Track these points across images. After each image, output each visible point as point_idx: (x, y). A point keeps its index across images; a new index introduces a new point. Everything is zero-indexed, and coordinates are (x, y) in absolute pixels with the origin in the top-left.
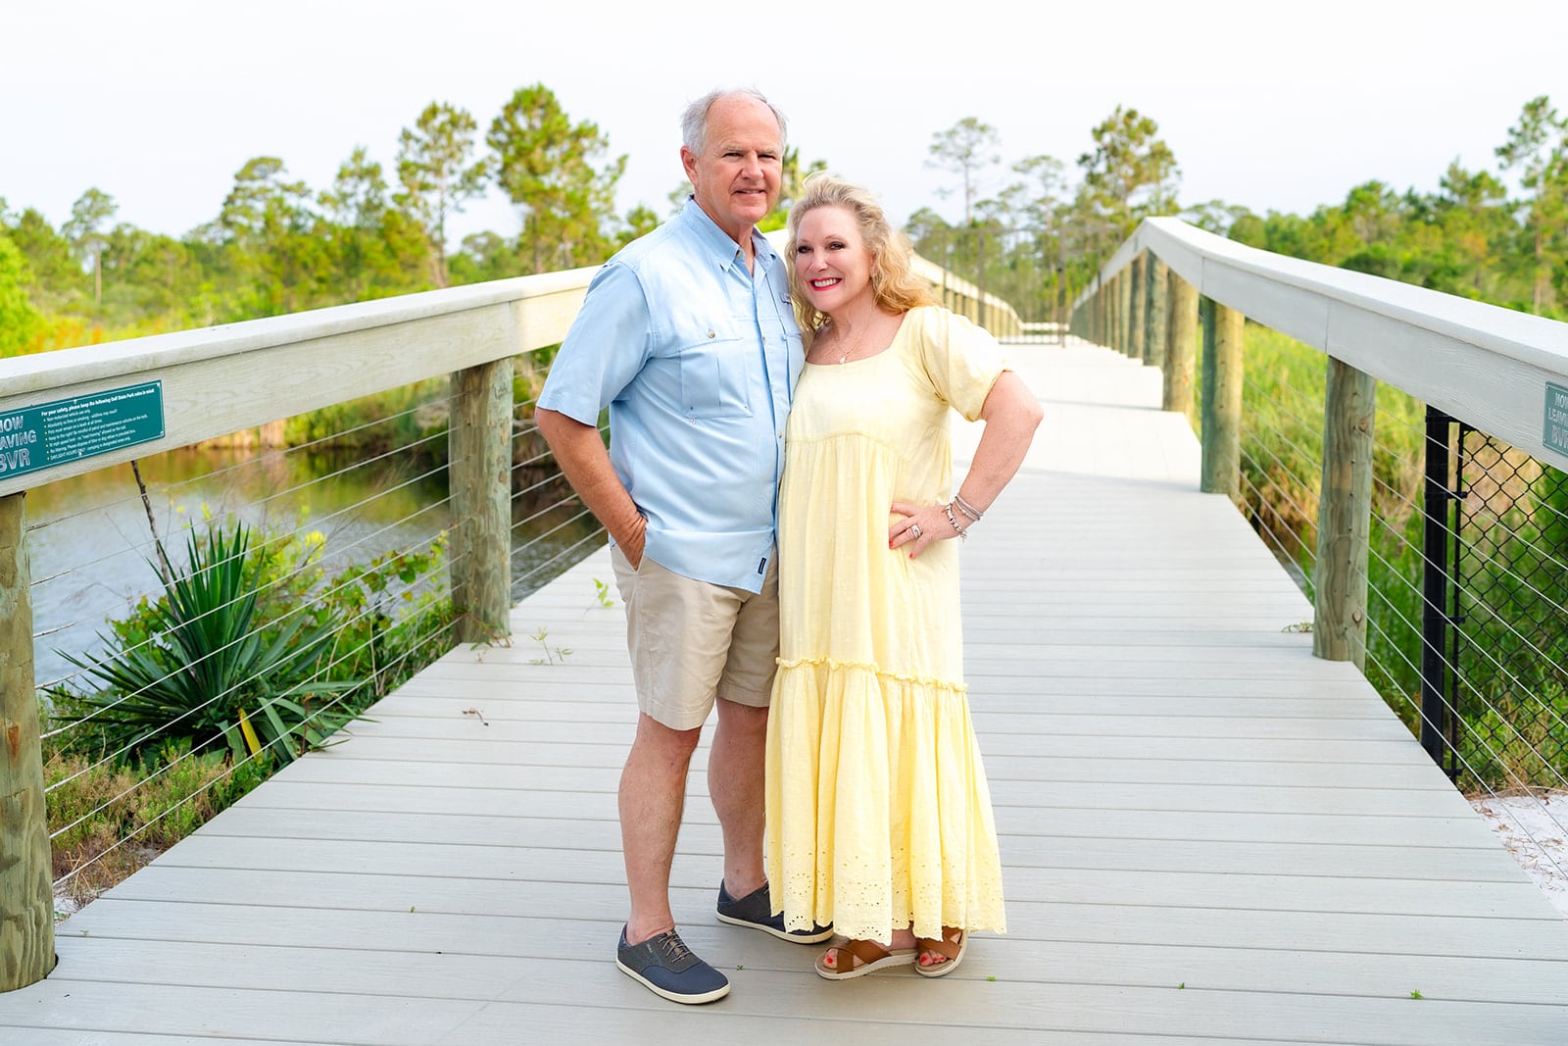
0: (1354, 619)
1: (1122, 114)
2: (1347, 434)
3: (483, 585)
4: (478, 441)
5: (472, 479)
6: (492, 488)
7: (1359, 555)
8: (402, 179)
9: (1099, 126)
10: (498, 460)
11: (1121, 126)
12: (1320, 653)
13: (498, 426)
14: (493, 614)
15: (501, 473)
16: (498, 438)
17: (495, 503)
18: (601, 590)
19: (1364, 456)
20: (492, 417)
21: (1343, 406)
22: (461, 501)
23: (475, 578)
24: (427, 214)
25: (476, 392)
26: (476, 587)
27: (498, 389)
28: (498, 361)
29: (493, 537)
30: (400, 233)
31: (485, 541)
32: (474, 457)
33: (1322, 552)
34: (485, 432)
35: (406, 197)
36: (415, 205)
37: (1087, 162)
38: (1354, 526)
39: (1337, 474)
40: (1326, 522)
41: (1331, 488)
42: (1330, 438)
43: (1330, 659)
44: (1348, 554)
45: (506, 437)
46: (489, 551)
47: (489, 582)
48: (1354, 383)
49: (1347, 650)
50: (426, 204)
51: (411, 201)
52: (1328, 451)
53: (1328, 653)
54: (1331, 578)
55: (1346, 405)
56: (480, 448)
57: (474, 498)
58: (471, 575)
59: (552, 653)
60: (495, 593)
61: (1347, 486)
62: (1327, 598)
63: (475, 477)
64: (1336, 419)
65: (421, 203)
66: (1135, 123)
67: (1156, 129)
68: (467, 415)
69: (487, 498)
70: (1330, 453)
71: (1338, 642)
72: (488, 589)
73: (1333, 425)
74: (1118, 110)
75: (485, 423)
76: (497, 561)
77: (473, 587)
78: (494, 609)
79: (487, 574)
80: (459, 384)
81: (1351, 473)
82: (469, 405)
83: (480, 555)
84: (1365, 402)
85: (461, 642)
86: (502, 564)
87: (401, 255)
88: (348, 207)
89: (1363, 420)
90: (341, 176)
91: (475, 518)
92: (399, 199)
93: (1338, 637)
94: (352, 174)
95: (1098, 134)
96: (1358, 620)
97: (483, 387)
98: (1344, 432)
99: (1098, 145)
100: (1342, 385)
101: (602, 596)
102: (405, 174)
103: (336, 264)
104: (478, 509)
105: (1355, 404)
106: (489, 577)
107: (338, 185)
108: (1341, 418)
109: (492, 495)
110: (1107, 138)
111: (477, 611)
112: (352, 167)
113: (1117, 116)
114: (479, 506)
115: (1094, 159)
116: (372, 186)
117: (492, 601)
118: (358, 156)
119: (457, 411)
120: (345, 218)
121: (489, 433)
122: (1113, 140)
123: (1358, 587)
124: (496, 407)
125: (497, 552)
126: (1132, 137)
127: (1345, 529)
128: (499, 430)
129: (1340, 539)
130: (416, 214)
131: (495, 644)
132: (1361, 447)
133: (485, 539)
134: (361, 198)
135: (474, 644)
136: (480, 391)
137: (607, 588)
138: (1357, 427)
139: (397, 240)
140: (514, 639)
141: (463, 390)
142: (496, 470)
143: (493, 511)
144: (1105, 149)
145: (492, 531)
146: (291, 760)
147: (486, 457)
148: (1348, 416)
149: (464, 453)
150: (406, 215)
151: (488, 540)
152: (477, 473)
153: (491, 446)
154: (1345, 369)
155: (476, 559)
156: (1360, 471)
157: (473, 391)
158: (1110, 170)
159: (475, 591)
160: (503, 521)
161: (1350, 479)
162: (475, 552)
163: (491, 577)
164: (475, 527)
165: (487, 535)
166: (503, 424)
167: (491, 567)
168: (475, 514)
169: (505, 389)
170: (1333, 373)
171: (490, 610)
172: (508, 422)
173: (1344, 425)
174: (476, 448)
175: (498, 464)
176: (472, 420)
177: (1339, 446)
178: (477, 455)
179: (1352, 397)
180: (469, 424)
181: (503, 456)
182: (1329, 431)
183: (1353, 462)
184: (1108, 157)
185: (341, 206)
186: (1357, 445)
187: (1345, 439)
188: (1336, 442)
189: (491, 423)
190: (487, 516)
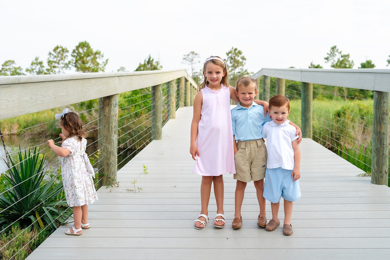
0: (385, 171)
1: (233, 49)
3: (109, 167)
4: (108, 121)
6: (112, 136)
7: (386, 152)
8: (48, 65)
9: (228, 52)
10: (114, 127)
11: (233, 52)
12: (375, 183)
13: (114, 116)
14: (112, 176)
16: (114, 120)
17: (113, 141)
18: (145, 169)
19: (387, 121)
20: (112, 113)
21: (381, 106)
22: (102, 140)
23: (107, 165)
25: (108, 105)
26: (107, 168)
27: (114, 104)
28: (114, 95)
29: (112, 151)
32: (107, 126)
33: (374, 151)
34: (110, 118)
35: (50, 69)
38: (385, 143)
39: (379, 127)
40: (376, 142)
41: (377, 132)
42: (376, 116)
43: (378, 184)
44: (383, 151)
45: (117, 119)
46: (111, 156)
47: (111, 166)
48: (384, 99)
49: (384, 181)
50: (55, 71)
51: (51, 71)
52: (375, 120)
53: (378, 182)
54: (378, 159)
55: (382, 106)
56: (109, 123)
57: (107, 139)
58: (105, 164)
59: (136, 189)
60: (113, 169)
61: (383, 131)
62: (377, 165)
63: (107, 132)
64: (378, 110)
65: (53, 71)
66: (237, 51)
67: (242, 53)
68: (105, 112)
69: (111, 139)
70: (377, 121)
71: (381, 179)
72: (111, 169)
73: (377, 112)
74: (233, 48)
75: (110, 115)
76: (114, 159)
77: (106, 168)
78: (113, 175)
79: (110, 163)
80: (102, 102)
82: (105, 109)
83: (109, 157)
84: (387, 105)
85: (102, 186)
86: (115, 160)
88: (34, 72)
89: (387, 110)
90: (32, 64)
91: (107, 146)
92: (48, 70)
93: (381, 177)
94: (35, 64)
95: (228, 54)
96: (386, 172)
97: (110, 104)
98: (381, 114)
99: (227, 57)
100: (380, 100)
101: (145, 170)
102: (50, 64)
105: (384, 106)
108: (380, 109)
109: (112, 138)
110: (230, 55)
111: (108, 175)
112: (35, 62)
113: (232, 50)
114: (108, 142)
115: (227, 60)
116: (41, 66)
117: (112, 172)
119: (101, 111)
121: (112, 118)
122: (231, 56)
123: (386, 162)
124: (114, 110)
125: (114, 156)
126: (236, 55)
127: (382, 144)
128: (115, 117)
129: (380, 147)
131: (113, 186)
132: (386, 119)
133: (110, 152)
134: (37, 70)
135: (107, 186)
136: (109, 105)
137: (147, 168)
138: (385, 113)
140: (120, 184)
141: (103, 105)
142: (114, 130)
143: (112, 143)
144: (230, 57)
145: (112, 150)
146: (55, 229)
147: (110, 126)
148: (382, 109)
149: (103, 125)
151: (111, 152)
152: (108, 131)
153: (112, 122)
154: (381, 95)
155: (107, 158)
156: (386, 126)
157: (107, 104)
158: (231, 63)
159: (107, 169)
160: (116, 146)
161: (384, 128)
162: (107, 156)
163: (112, 164)
164: (107, 148)
165: (110, 151)
166: (116, 115)
167: (112, 161)
168: (107, 144)
169: (116, 104)
170: (377, 96)
171: (111, 175)
172: (117, 115)
173: (381, 112)
174: (107, 123)
175: (114, 128)
176: (106, 114)
177: (379, 118)
178: (108, 125)
179: (384, 103)
180: (105, 115)
181: (116, 126)
182: (376, 114)
183: (384, 123)
184: (230, 60)
185: (32, 72)
186: (385, 118)
187: (381, 116)
188: (378, 117)
189: (112, 115)
190: (111, 145)
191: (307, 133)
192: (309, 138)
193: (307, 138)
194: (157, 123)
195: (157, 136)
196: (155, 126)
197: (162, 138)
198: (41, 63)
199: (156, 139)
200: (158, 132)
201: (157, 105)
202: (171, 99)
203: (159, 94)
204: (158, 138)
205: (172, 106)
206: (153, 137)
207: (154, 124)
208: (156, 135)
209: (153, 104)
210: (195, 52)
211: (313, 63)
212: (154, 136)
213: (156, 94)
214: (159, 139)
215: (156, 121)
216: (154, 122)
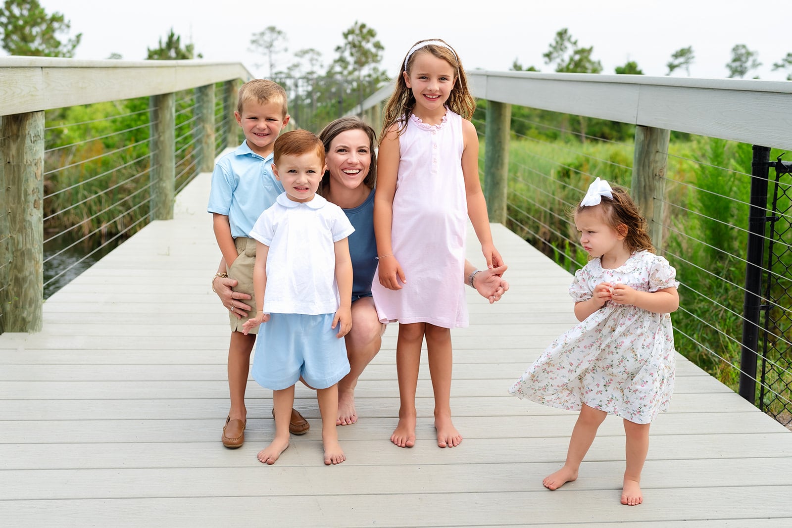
2: (651, 179)
3: (21, 287)
4: (17, 176)
5: (12, 205)
6: (29, 213)
9: (346, 31)
10: (33, 191)
11: (357, 31)
13: (33, 165)
15: (35, 200)
16: (33, 174)
17: (30, 224)
19: (661, 194)
20: (28, 158)
21: (649, 160)
23: (15, 282)
25: (15, 137)
26: (15, 289)
27: (33, 135)
28: (31, 112)
29: (29, 251)
31: (23, 254)
32: (13, 188)
34: (22, 170)
37: (340, 50)
39: (644, 206)
42: (639, 181)
45: (40, 173)
46: (27, 261)
47: (26, 286)
48: (656, 144)
52: (636, 191)
55: (651, 159)
56: (18, 181)
57: (14, 220)
58: (11, 281)
60: (31, 293)
61: (650, 215)
63: (14, 203)
64: (643, 169)
66: (365, 31)
67: (376, 34)
68: (8, 155)
69: (24, 220)
70: (639, 192)
72: (25, 291)
73: (641, 173)
74: (356, 23)
75: (22, 162)
76: (32, 269)
77: (13, 289)
78: (30, 305)
79: (24, 279)
81: (653, 206)
82: (9, 147)
83: (19, 264)
84: (663, 158)
85: (3, 332)
86: (37, 271)
89: (661, 170)
91: (14, 236)
95: (346, 36)
97: (20, 134)
98: (649, 177)
99: (345, 41)
100: (648, 146)
104: (17, 229)
105: (657, 159)
106: (26, 282)
108: (647, 168)
109: (28, 218)
110: (350, 38)
113: (356, 26)
114: (18, 226)
115: (343, 49)
117: (29, 299)
121: (25, 169)
122: (353, 39)
124: (31, 149)
125: (33, 262)
126: (364, 38)
128: (34, 168)
131: (32, 332)
132: (660, 189)
133: (23, 251)
136: (18, 136)
138: (657, 174)
141: (4, 135)
142: (31, 198)
143: (29, 230)
144: (350, 43)
145: (28, 246)
147: (23, 189)
148: (652, 166)
149: (4, 185)
151: (25, 253)
152: (16, 200)
153: (27, 180)
154: (651, 134)
155: (16, 267)
156: (658, 204)
157: (12, 136)
158: (352, 54)
159: (15, 292)
160: (38, 238)
161: (652, 209)
162: (15, 262)
163: (28, 281)
164: (14, 243)
165: (24, 249)
166: (37, 163)
167: (27, 274)
168: (15, 232)
169: (39, 136)
170: (642, 137)
171: (27, 306)
172: (41, 162)
173: (648, 173)
174: (15, 182)
175: (33, 194)
176: (11, 159)
177: (645, 187)
178: (16, 186)
179: (655, 154)
180: (9, 162)
181: (37, 188)
182: (638, 178)
183: (654, 198)
184: (351, 48)
186: (657, 187)
187: (649, 182)
188: (643, 184)
189: (27, 162)
190: (24, 234)
191: (495, 211)
192: (498, 222)
193: (495, 222)
194: (162, 182)
195: (162, 211)
196: (157, 190)
197: (175, 216)
199: (161, 218)
200: (164, 203)
201: (163, 142)
202: (204, 127)
203: (168, 116)
204: (164, 216)
205: (206, 143)
206: (153, 213)
207: (156, 183)
208: (159, 210)
209: (154, 138)
210: (278, 28)
211: (519, 63)
212: (156, 213)
213: (160, 116)
214: (166, 219)
215: (159, 177)
216: (156, 179)
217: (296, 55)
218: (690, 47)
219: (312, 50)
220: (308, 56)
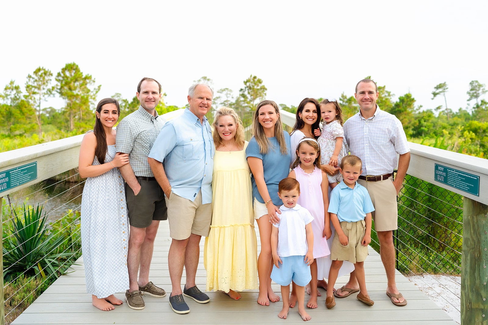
1: (252, 77)
8: (27, 90)
9: (245, 81)
11: (252, 81)
24: (35, 102)
30: (26, 107)
35: (28, 96)
36: (31, 99)
37: (242, 91)
50: (34, 98)
51: (29, 97)
65: (33, 98)
66: (256, 80)
67: (262, 82)
74: (251, 76)
87: (26, 114)
88: (7, 99)
90: (6, 89)
92: (26, 97)
94: (10, 88)
95: (245, 83)
99: (245, 86)
102: (28, 89)
103: (4, 117)
107: (5, 92)
110: (248, 84)
112: (10, 86)
113: (251, 78)
115: (244, 90)
116: (17, 92)
118: (12, 83)
120: (7, 102)
122: (250, 85)
126: (255, 84)
130: (31, 102)
134: (13, 96)
139: (25, 110)
144: (247, 87)
150: (28, 102)
158: (249, 93)
184: (248, 90)
185: (5, 98)
198: (17, 88)
210: (208, 78)
211: (345, 95)
217: (218, 92)
218: (445, 83)
219: (227, 89)
220: (225, 92)
